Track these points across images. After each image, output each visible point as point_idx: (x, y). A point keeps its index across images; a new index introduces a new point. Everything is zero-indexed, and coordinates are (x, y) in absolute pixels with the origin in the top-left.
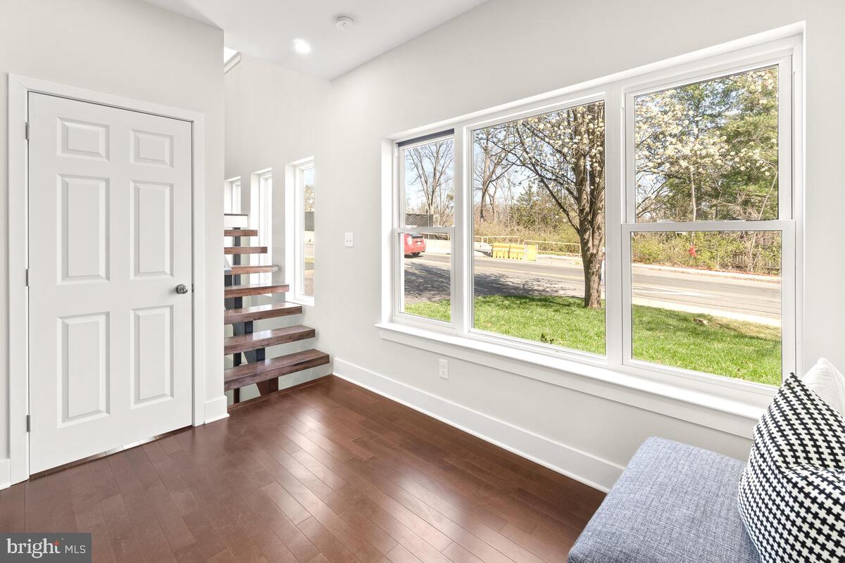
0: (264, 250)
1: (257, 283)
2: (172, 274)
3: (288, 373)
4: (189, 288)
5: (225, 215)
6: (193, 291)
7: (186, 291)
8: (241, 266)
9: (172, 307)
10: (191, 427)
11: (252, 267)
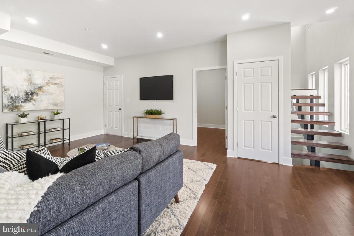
0: (323, 105)
1: (323, 120)
2: (272, 111)
3: (325, 161)
4: (277, 116)
5: (291, 90)
6: (279, 118)
7: (276, 117)
8: (302, 111)
9: (272, 122)
10: (278, 164)
11: (320, 112)
